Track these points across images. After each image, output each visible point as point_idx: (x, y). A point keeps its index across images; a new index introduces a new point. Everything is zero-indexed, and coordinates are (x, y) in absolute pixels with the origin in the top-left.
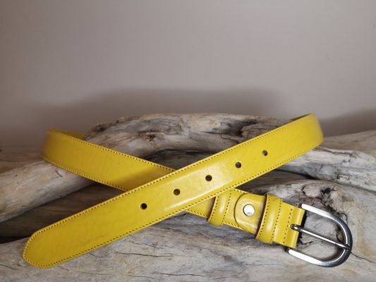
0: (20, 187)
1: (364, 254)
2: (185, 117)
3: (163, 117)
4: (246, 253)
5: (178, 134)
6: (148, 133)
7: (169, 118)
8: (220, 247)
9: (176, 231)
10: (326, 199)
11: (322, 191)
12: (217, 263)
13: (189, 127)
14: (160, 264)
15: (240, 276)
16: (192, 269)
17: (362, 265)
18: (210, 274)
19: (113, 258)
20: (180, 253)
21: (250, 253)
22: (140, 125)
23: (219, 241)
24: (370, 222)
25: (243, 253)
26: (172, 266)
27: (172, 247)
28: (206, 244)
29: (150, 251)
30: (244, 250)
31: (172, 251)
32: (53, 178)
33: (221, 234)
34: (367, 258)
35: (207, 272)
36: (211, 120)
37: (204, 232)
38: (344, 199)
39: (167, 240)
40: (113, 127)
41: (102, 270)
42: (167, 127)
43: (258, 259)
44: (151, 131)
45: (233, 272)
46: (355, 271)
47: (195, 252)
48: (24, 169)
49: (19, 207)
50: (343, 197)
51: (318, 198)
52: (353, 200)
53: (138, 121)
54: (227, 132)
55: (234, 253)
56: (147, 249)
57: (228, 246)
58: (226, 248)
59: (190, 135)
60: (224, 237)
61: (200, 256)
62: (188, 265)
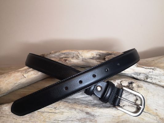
0: (7, 82)
1: (147, 110)
2: (80, 52)
3: (70, 51)
4: (95, 110)
5: (77, 59)
6: (64, 59)
7: (73, 52)
8: (84, 108)
9: (65, 101)
10: (130, 87)
11: (129, 83)
12: (83, 115)
13: (82, 56)
14: (58, 116)
15: (93, 121)
16: (72, 118)
17: (146, 115)
18: (80, 120)
19: (37, 114)
20: (67, 111)
21: (97, 111)
22: (60, 55)
23: (84, 106)
24: (150, 97)
25: (94, 111)
26: (63, 117)
27: (63, 109)
28: (78, 107)
29: (54, 110)
30: (95, 109)
31: (63, 110)
32: (21, 78)
33: (85, 103)
34: (148, 112)
35: (78, 119)
36: (92, 53)
37: (77, 102)
38: (138, 87)
39: (61, 105)
40: (49, 56)
41: (32, 119)
42: (72, 56)
43: (101, 113)
44: (65, 58)
45: (90, 119)
46: (143, 118)
47: (73, 111)
48: (8, 74)
49: (6, 91)
50: (138, 86)
51: (127, 86)
52: (142, 87)
53: (59, 53)
54: (98, 58)
55: (90, 111)
56: (52, 110)
57: (87, 108)
58: (87, 109)
59: (82, 60)
60: (86, 104)
61: (75, 112)
62: (70, 116)
